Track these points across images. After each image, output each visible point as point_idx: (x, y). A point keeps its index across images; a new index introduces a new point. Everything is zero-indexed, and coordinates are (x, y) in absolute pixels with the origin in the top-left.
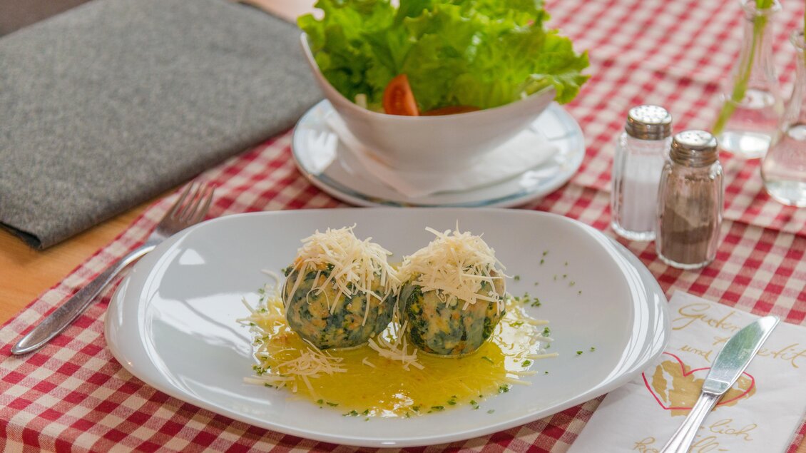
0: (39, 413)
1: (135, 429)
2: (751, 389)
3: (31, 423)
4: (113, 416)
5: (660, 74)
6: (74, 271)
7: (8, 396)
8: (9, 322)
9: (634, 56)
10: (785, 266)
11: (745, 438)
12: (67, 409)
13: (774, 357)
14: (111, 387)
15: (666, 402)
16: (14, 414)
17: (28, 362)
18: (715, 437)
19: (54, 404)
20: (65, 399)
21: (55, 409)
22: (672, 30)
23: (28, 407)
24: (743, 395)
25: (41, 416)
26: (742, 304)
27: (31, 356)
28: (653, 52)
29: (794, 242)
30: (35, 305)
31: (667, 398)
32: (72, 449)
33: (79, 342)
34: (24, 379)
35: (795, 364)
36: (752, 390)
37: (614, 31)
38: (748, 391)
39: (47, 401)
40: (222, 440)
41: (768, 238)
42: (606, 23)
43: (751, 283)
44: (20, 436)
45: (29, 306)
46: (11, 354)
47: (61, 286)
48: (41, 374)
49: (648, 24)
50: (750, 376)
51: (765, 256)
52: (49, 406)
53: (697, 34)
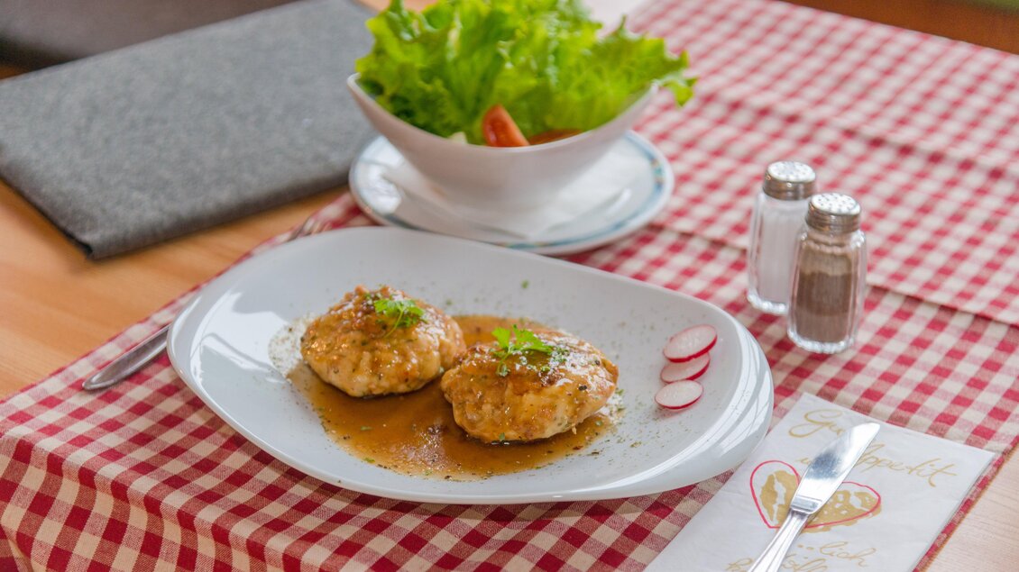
0: (100, 452)
1: (199, 476)
2: (876, 508)
3: (88, 462)
4: (177, 462)
5: (850, 133)
6: (166, 306)
7: (71, 433)
8: (86, 355)
9: (824, 111)
10: (958, 348)
11: (859, 564)
12: (130, 451)
13: (909, 473)
14: (182, 431)
15: (772, 520)
16: (72, 451)
17: (101, 398)
18: (824, 560)
19: (117, 444)
20: (130, 440)
21: (117, 449)
22: (873, 85)
23: (89, 445)
24: (866, 514)
25: (101, 455)
26: (901, 385)
27: (104, 392)
28: (847, 108)
29: (973, 323)
30: (118, 340)
31: (775, 515)
32: (128, 492)
33: (157, 381)
34: (91, 416)
35: (934, 482)
36: (877, 510)
37: (807, 83)
38: (872, 511)
39: (111, 440)
40: (291, 494)
41: (943, 316)
42: (799, 75)
43: (916, 364)
44: (76, 475)
45: (111, 340)
46: (82, 389)
47: (149, 322)
48: (111, 411)
49: (846, 78)
50: (877, 494)
51: (936, 335)
52: (112, 446)
53: (899, 92)
